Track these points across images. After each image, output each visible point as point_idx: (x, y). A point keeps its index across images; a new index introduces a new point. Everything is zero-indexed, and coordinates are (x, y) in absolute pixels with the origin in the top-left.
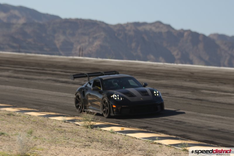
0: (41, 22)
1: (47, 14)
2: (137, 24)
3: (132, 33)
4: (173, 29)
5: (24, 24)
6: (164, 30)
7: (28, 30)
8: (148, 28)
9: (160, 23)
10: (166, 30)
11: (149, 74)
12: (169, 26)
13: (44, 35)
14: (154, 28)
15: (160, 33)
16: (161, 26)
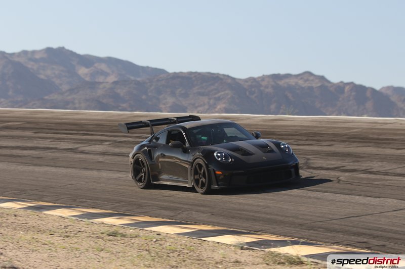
0: (138, 79)
1: (148, 67)
2: (276, 77)
3: (270, 90)
4: (329, 82)
5: (115, 83)
6: (316, 84)
7: (122, 91)
8: (292, 82)
9: (310, 74)
10: (319, 85)
11: (378, 139)
12: (322, 78)
13: (144, 97)
14: (301, 82)
15: (311, 88)
16: (311, 78)
